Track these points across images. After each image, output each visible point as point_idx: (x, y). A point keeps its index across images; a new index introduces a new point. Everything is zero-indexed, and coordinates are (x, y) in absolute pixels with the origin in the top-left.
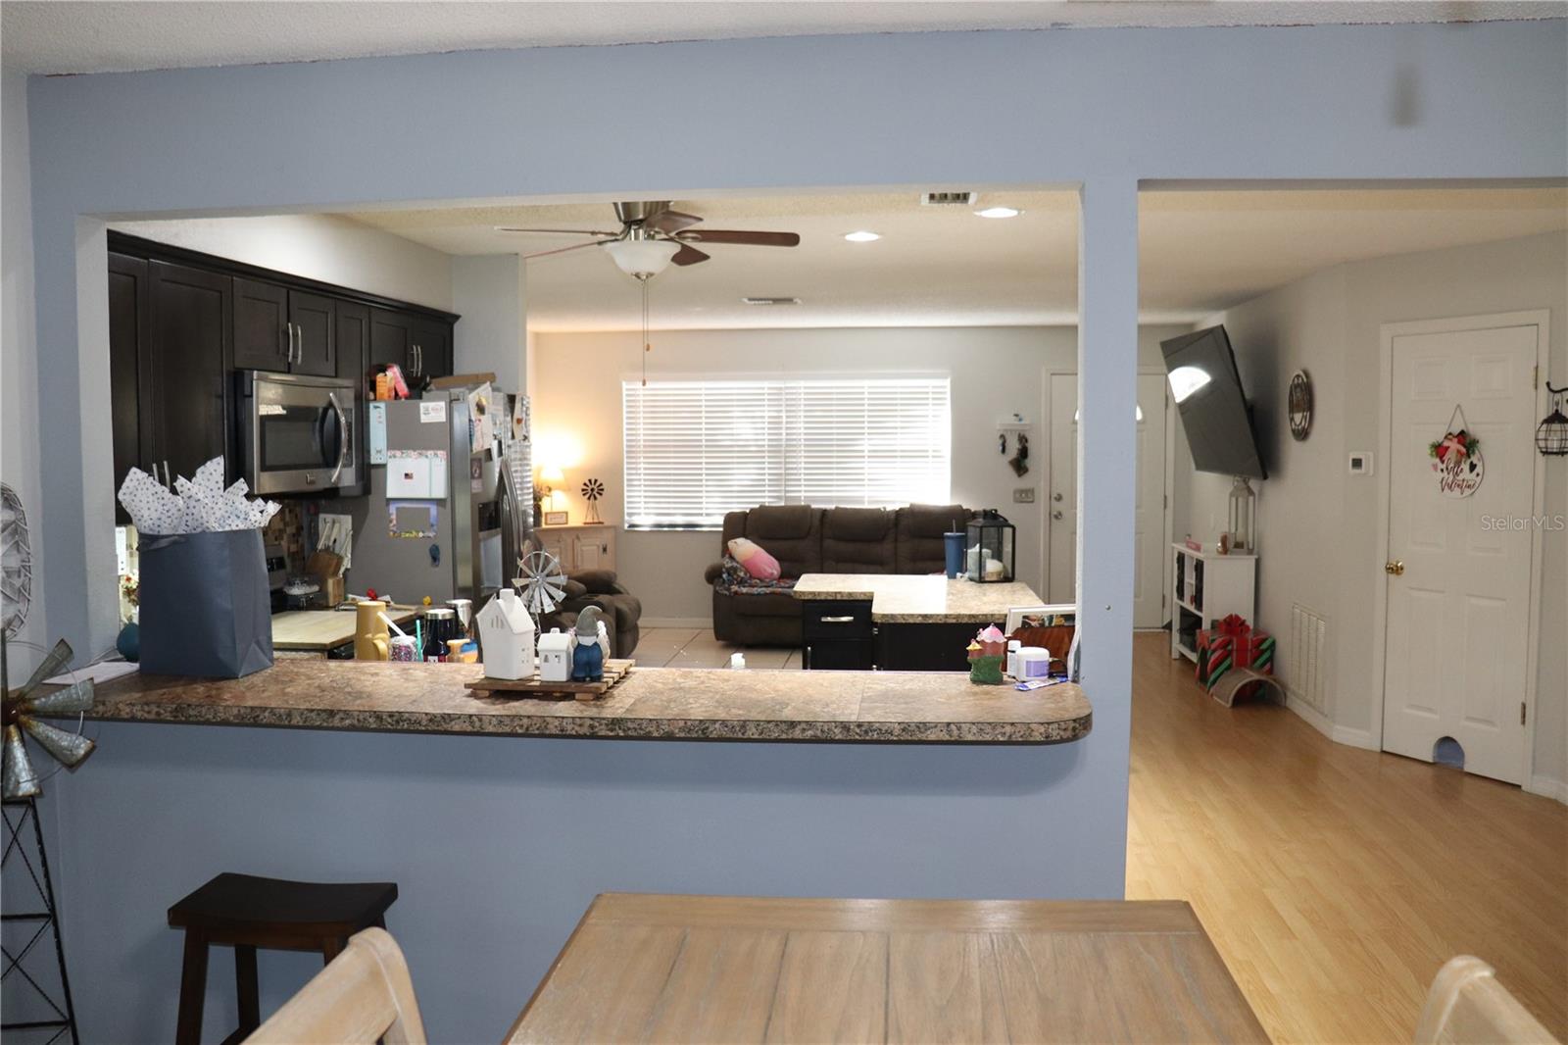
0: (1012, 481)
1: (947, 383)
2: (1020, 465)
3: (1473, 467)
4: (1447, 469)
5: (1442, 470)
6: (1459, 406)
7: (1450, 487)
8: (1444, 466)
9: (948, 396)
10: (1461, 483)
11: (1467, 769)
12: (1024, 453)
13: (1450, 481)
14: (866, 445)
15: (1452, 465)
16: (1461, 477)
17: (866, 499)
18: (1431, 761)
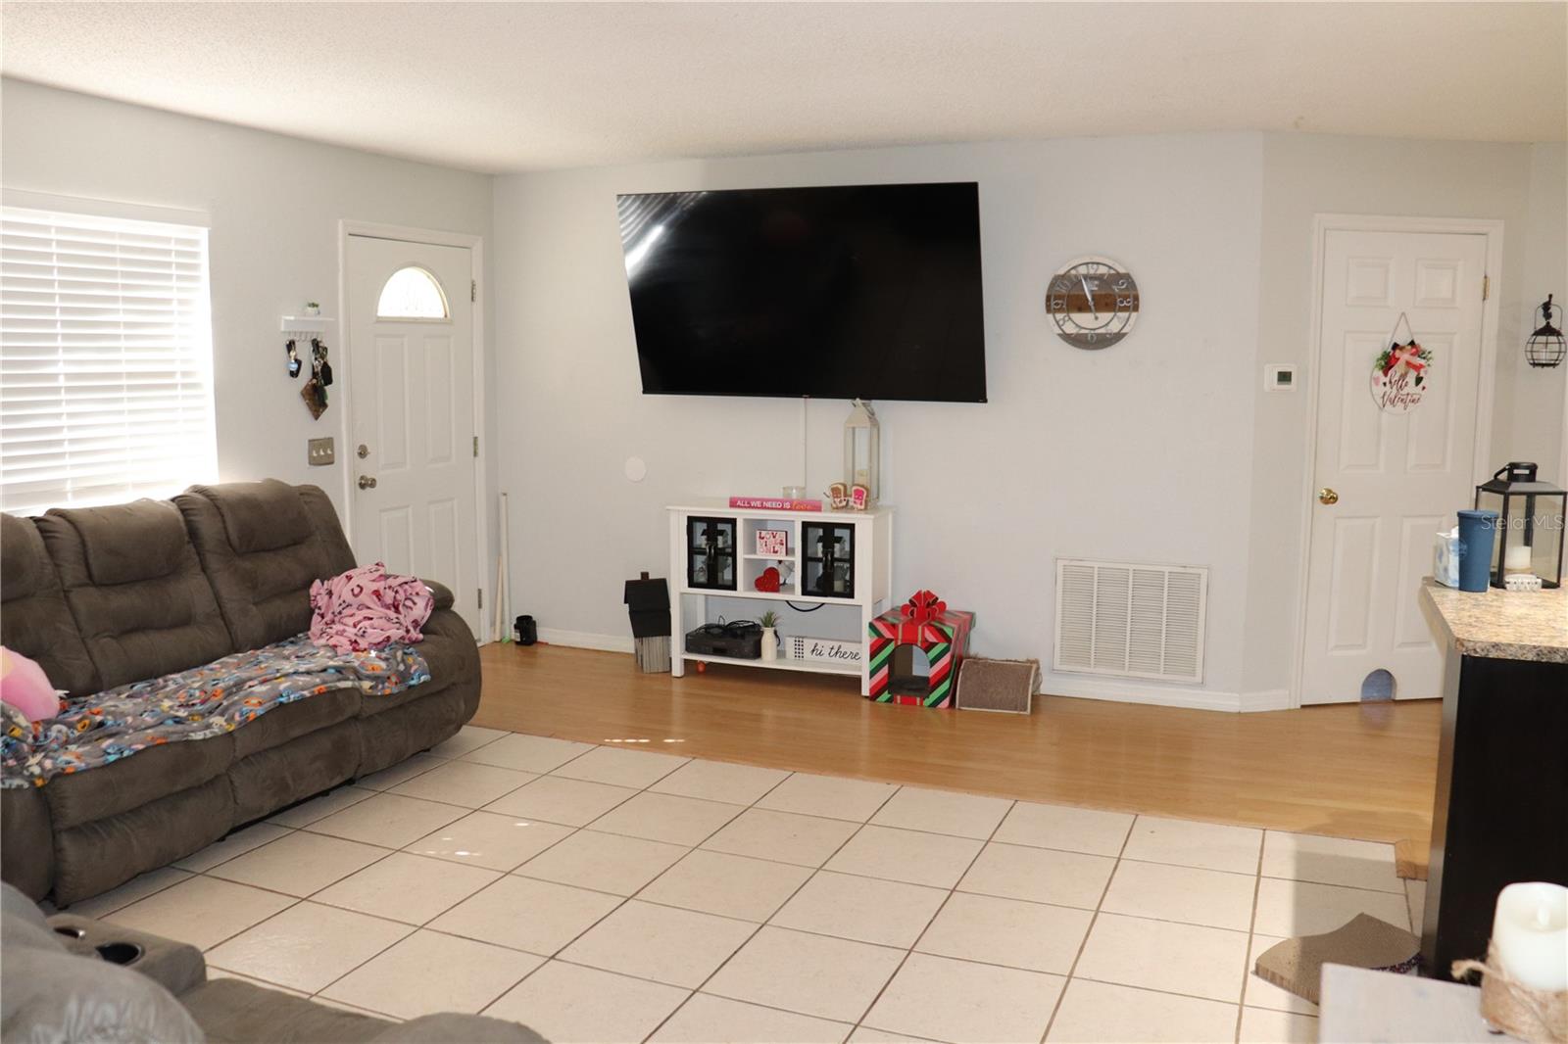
0: (304, 426)
1: (202, 234)
2: (316, 398)
3: (1419, 380)
4: (1390, 382)
5: (1385, 384)
6: (1403, 314)
7: (1392, 402)
8: (1387, 380)
9: (204, 261)
10: (1405, 397)
11: (1399, 697)
12: (325, 375)
13: (1393, 396)
14: (62, 365)
15: (1397, 378)
16: (1406, 390)
17: (68, 486)
18: (1359, 700)
